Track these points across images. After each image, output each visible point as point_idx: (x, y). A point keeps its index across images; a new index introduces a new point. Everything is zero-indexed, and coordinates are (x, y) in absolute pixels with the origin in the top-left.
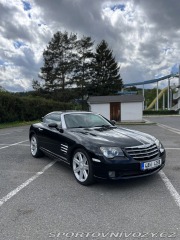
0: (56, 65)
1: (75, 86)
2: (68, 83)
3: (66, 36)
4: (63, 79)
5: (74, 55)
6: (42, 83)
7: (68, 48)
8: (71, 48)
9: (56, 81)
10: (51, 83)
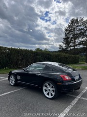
0: (71, 36)
1: (81, 46)
2: (77, 45)
3: (77, 20)
4: (75, 43)
5: (81, 29)
6: (64, 46)
7: (78, 26)
8: (80, 26)
9: (71, 44)
10: (68, 45)
